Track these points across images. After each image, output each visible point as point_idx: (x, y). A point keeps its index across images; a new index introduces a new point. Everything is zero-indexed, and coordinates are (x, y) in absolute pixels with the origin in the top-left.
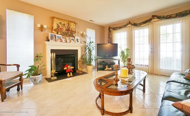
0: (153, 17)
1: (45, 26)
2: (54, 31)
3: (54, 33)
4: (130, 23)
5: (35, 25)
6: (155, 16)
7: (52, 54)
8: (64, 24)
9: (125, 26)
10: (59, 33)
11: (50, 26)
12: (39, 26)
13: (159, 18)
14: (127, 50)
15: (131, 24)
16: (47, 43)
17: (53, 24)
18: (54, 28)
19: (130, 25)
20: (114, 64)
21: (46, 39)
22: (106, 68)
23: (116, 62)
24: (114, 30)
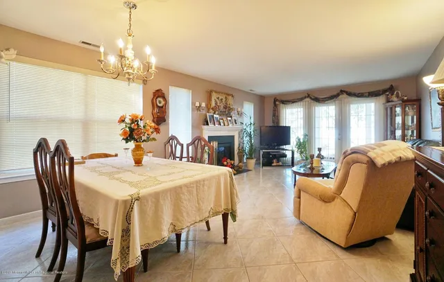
0: (342, 92)
1: (203, 104)
2: (211, 111)
3: (211, 113)
4: (309, 96)
5: (193, 104)
6: (344, 91)
8: (222, 99)
9: (301, 99)
10: (217, 112)
11: (208, 103)
13: (350, 94)
14: (305, 135)
15: (311, 98)
16: (206, 127)
18: (212, 107)
19: (308, 99)
20: (285, 156)
21: (204, 122)
22: (273, 163)
23: (289, 154)
24: (283, 103)
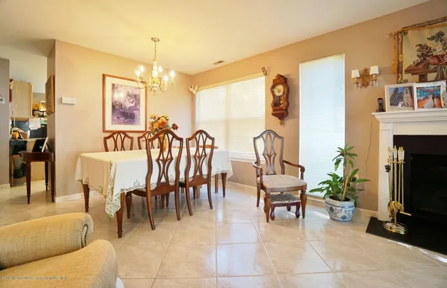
1: (374, 70)
2: (406, 76)
3: (406, 81)
7: (398, 149)
10: (432, 76)
11: (389, 63)
12: (355, 74)
17: (400, 52)
18: (405, 67)
21: (377, 106)
